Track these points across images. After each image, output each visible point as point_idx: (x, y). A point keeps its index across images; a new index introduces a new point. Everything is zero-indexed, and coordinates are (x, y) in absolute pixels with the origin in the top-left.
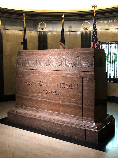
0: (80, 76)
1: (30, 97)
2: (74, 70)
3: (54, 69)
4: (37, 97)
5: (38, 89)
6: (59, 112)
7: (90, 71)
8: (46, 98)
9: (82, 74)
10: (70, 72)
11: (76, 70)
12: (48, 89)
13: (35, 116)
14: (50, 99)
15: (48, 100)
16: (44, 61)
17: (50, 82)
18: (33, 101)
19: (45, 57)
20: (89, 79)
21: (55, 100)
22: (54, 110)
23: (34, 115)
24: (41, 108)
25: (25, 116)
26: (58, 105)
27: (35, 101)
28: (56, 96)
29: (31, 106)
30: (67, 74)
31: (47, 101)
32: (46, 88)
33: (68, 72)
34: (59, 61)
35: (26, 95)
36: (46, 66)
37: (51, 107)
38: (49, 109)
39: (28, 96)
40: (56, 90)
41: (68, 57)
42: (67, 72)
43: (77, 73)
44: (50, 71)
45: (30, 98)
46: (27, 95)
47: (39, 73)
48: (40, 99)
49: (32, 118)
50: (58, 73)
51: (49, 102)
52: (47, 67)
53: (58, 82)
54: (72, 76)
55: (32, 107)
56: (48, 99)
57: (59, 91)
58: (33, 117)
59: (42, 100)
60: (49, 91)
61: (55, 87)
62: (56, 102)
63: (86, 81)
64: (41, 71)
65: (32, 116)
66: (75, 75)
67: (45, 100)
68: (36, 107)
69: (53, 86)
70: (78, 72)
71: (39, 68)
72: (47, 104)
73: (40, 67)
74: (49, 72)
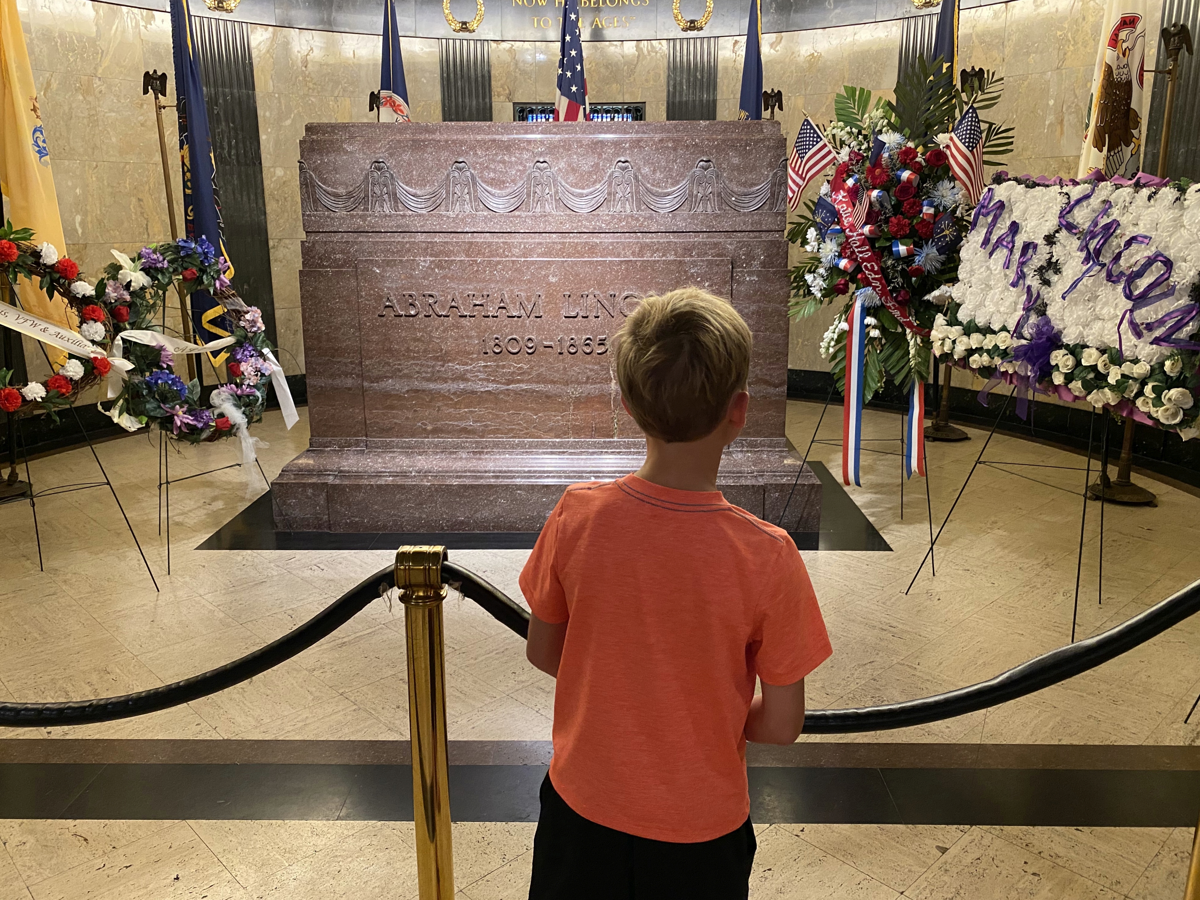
0: (718, 255)
1: (416, 384)
2: (682, 225)
3: (567, 227)
4: (467, 380)
5: (473, 333)
6: (604, 436)
7: (764, 228)
8: (526, 377)
9: (730, 245)
10: (663, 239)
11: (693, 228)
12: (540, 329)
13: (477, 474)
14: (553, 382)
15: (541, 387)
16: (504, 182)
17: (549, 295)
18: (440, 404)
19: (504, 162)
20: (763, 264)
21: (579, 383)
22: (578, 431)
23: (465, 472)
24: (496, 432)
25: (409, 482)
26: (599, 402)
27: (456, 403)
28: (588, 363)
29: (429, 428)
30: (643, 248)
31: (534, 391)
32: (523, 325)
33: (652, 238)
34: (595, 182)
35: (392, 377)
36: (517, 213)
37: (557, 419)
38: (549, 431)
39: (409, 377)
40: (585, 331)
41: (647, 162)
42: (647, 239)
43: (700, 238)
44: (538, 239)
45: (417, 391)
46: (395, 374)
47: (470, 249)
48: (491, 387)
49: (460, 486)
50: (592, 249)
51: (548, 397)
52: (524, 214)
53: (599, 289)
54: (672, 258)
55: (436, 432)
56: (540, 379)
57: (604, 333)
58: (468, 482)
59: (502, 392)
60: (546, 339)
61: (579, 318)
62: (591, 389)
63: (750, 273)
64: (479, 239)
65: (460, 477)
66: (688, 250)
67: (524, 386)
68: (465, 431)
69: (573, 314)
70: (705, 235)
71: (466, 225)
72: (533, 410)
73: (473, 217)
74: (540, 244)
